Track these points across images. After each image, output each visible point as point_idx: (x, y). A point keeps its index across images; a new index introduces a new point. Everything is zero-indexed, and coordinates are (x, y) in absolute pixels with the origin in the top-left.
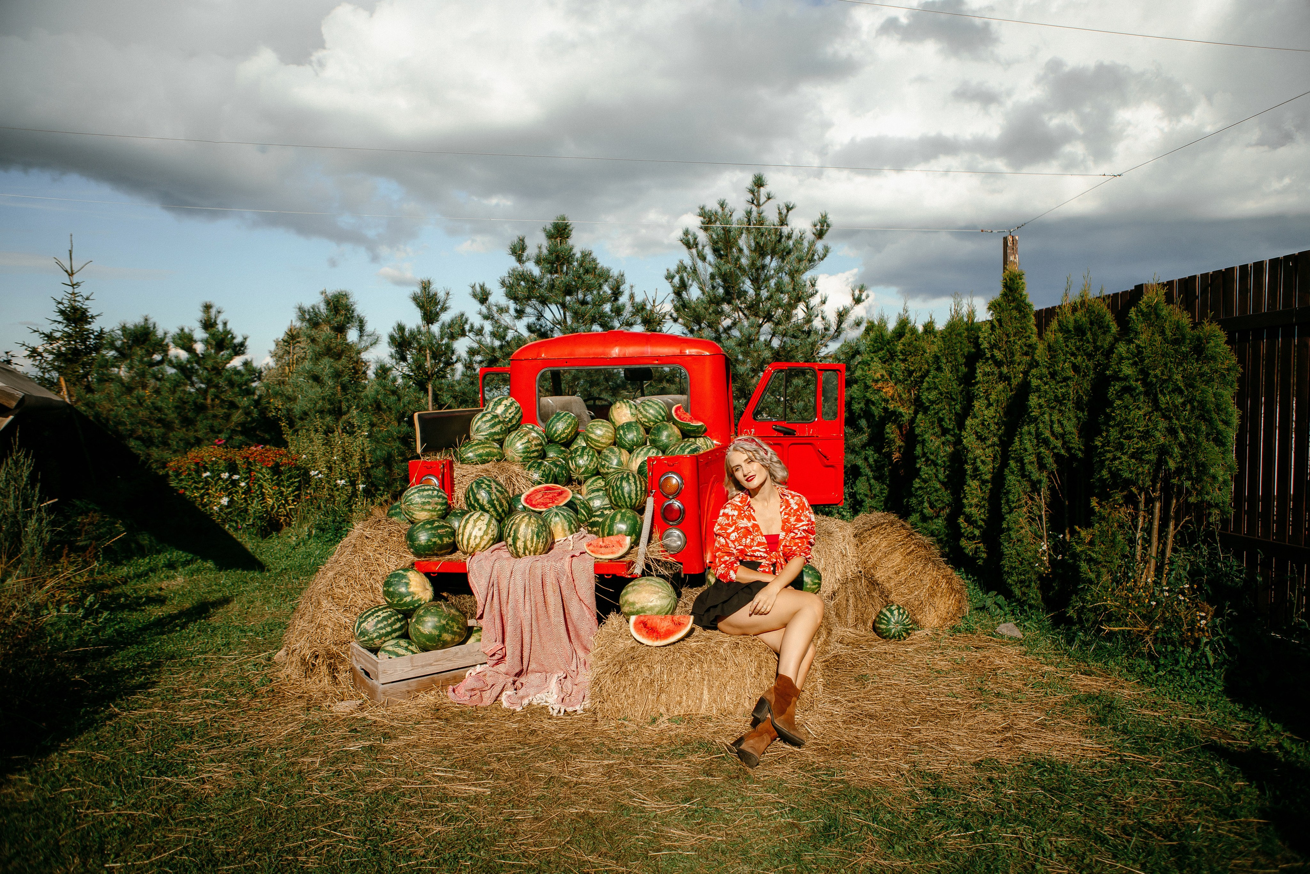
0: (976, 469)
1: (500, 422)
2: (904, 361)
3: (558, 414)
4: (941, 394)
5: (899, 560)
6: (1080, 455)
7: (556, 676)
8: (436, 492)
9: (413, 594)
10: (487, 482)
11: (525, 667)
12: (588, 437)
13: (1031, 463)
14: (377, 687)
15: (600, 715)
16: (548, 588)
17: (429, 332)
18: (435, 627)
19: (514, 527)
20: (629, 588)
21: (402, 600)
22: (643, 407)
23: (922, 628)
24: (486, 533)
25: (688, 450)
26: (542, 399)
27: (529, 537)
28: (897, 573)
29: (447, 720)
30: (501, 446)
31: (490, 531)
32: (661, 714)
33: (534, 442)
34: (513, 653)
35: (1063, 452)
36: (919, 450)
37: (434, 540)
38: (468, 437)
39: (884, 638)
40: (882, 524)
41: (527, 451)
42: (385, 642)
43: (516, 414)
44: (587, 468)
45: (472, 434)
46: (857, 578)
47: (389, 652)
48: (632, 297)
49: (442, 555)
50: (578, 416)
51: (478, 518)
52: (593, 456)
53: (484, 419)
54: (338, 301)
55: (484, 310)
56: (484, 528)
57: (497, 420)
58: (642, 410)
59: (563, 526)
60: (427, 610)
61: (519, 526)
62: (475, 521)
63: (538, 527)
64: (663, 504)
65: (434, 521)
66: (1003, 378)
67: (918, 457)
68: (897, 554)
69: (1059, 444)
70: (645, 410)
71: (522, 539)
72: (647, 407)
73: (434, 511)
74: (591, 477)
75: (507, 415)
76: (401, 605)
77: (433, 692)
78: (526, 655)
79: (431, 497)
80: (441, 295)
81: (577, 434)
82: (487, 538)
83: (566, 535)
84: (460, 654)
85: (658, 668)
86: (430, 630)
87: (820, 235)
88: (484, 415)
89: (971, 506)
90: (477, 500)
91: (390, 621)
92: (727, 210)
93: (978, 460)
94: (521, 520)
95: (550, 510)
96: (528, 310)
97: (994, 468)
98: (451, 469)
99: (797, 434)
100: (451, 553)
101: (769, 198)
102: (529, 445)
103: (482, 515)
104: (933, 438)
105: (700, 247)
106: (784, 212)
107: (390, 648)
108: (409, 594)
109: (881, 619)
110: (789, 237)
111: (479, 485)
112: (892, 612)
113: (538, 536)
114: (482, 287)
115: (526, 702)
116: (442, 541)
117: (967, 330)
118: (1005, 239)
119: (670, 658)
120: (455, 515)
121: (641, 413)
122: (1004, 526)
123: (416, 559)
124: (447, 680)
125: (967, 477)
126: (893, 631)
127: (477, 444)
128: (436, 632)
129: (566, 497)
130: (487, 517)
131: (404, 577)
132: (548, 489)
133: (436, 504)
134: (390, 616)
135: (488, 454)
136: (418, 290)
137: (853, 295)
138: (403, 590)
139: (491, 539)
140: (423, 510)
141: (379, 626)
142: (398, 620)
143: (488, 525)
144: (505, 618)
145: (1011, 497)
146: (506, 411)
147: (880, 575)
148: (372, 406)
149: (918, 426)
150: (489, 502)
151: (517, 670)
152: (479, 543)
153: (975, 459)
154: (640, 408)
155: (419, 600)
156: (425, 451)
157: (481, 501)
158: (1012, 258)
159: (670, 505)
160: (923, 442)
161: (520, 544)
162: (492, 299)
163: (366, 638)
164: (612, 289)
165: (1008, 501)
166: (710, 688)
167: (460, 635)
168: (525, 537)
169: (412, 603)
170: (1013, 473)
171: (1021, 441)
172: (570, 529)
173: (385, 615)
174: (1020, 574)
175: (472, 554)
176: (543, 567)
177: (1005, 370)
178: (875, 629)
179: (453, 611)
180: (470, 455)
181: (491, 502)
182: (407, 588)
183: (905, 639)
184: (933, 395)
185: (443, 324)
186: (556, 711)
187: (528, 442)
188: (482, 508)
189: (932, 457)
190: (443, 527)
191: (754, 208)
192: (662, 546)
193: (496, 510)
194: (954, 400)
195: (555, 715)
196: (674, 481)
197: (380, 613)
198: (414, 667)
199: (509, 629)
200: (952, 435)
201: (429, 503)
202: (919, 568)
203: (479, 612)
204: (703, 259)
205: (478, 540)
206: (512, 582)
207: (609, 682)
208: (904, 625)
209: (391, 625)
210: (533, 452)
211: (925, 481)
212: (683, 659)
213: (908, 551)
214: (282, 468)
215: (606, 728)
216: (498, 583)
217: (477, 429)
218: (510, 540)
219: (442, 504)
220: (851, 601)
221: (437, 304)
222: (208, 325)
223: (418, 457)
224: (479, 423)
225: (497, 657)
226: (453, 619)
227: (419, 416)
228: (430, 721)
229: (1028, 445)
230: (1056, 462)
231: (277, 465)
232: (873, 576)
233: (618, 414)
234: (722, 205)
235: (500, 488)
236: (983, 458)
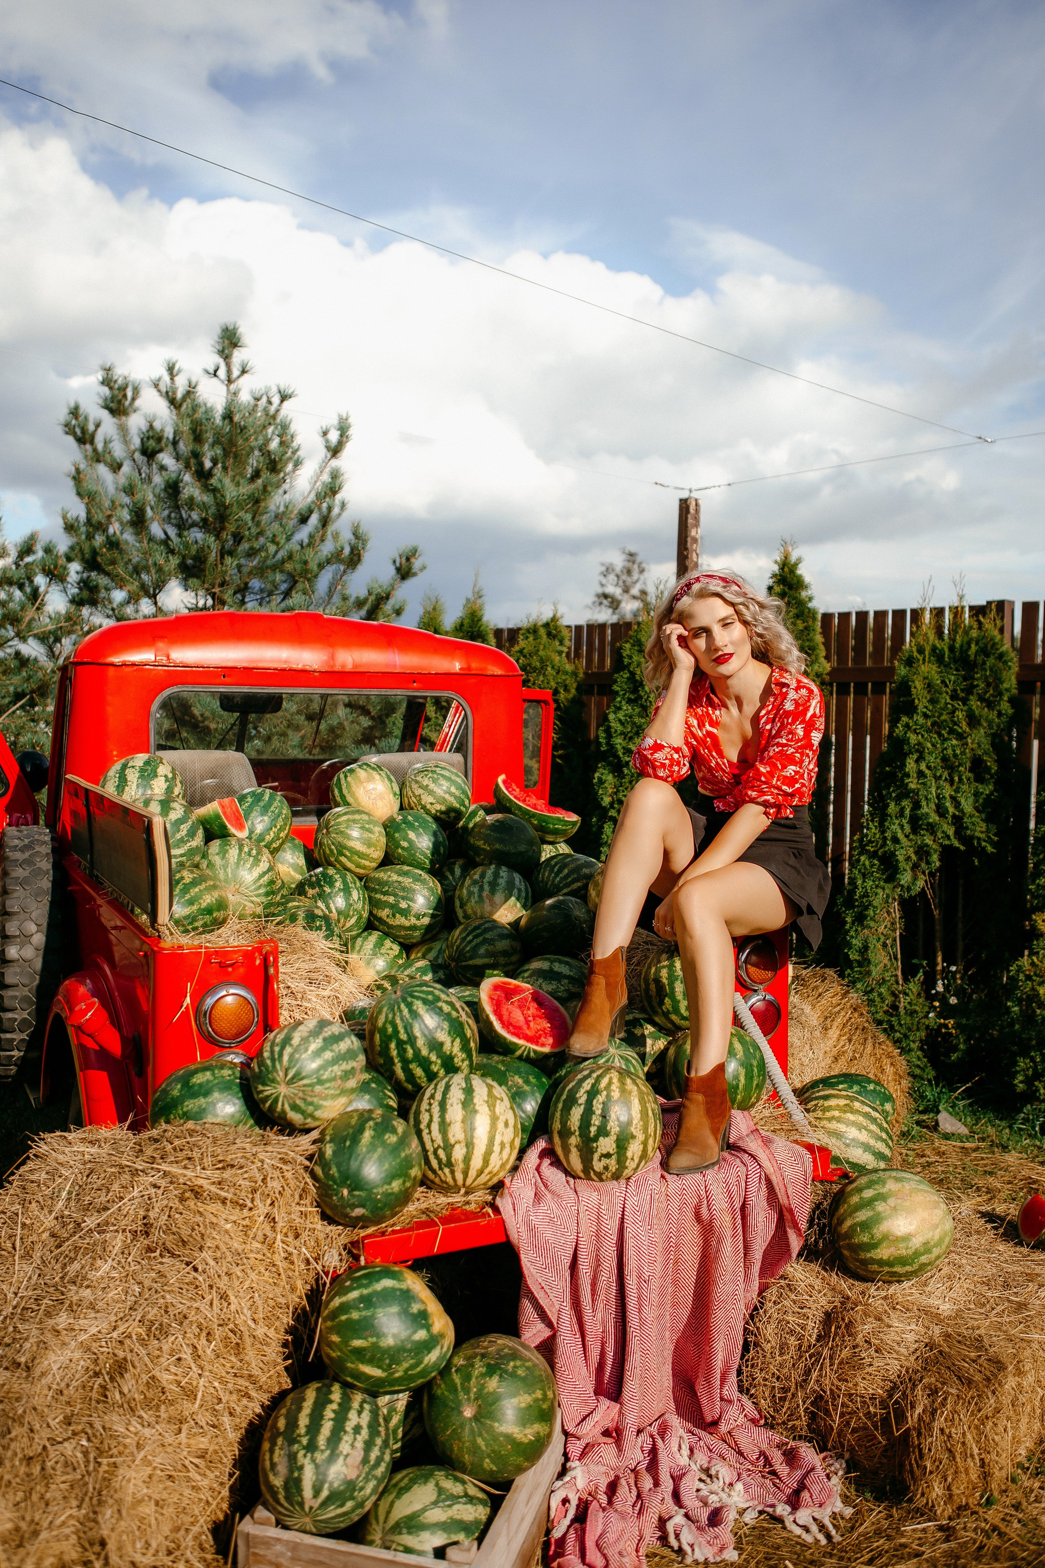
6: (989, 849)
9: (440, 1338)
21: (419, 1362)
22: (434, 780)
24: (516, 1130)
47: (444, 1528)
51: (491, 1096)
56: (511, 1118)
58: (432, 786)
62: (491, 1106)
70: (441, 787)
72: (443, 782)
79: (354, 1054)
87: (335, 450)
98: (277, 965)
101: (244, 372)
105: (99, 443)
108: (435, 1341)
118: (684, 502)
121: (431, 792)
131: (409, 1296)
137: (396, 565)
138: (421, 1334)
143: (513, 1109)
152: (508, 1160)
154: (427, 782)
173: (366, 1417)
197: (353, 1417)
204: (117, 467)
205: (506, 1153)
230: (940, 858)
233: (367, 793)
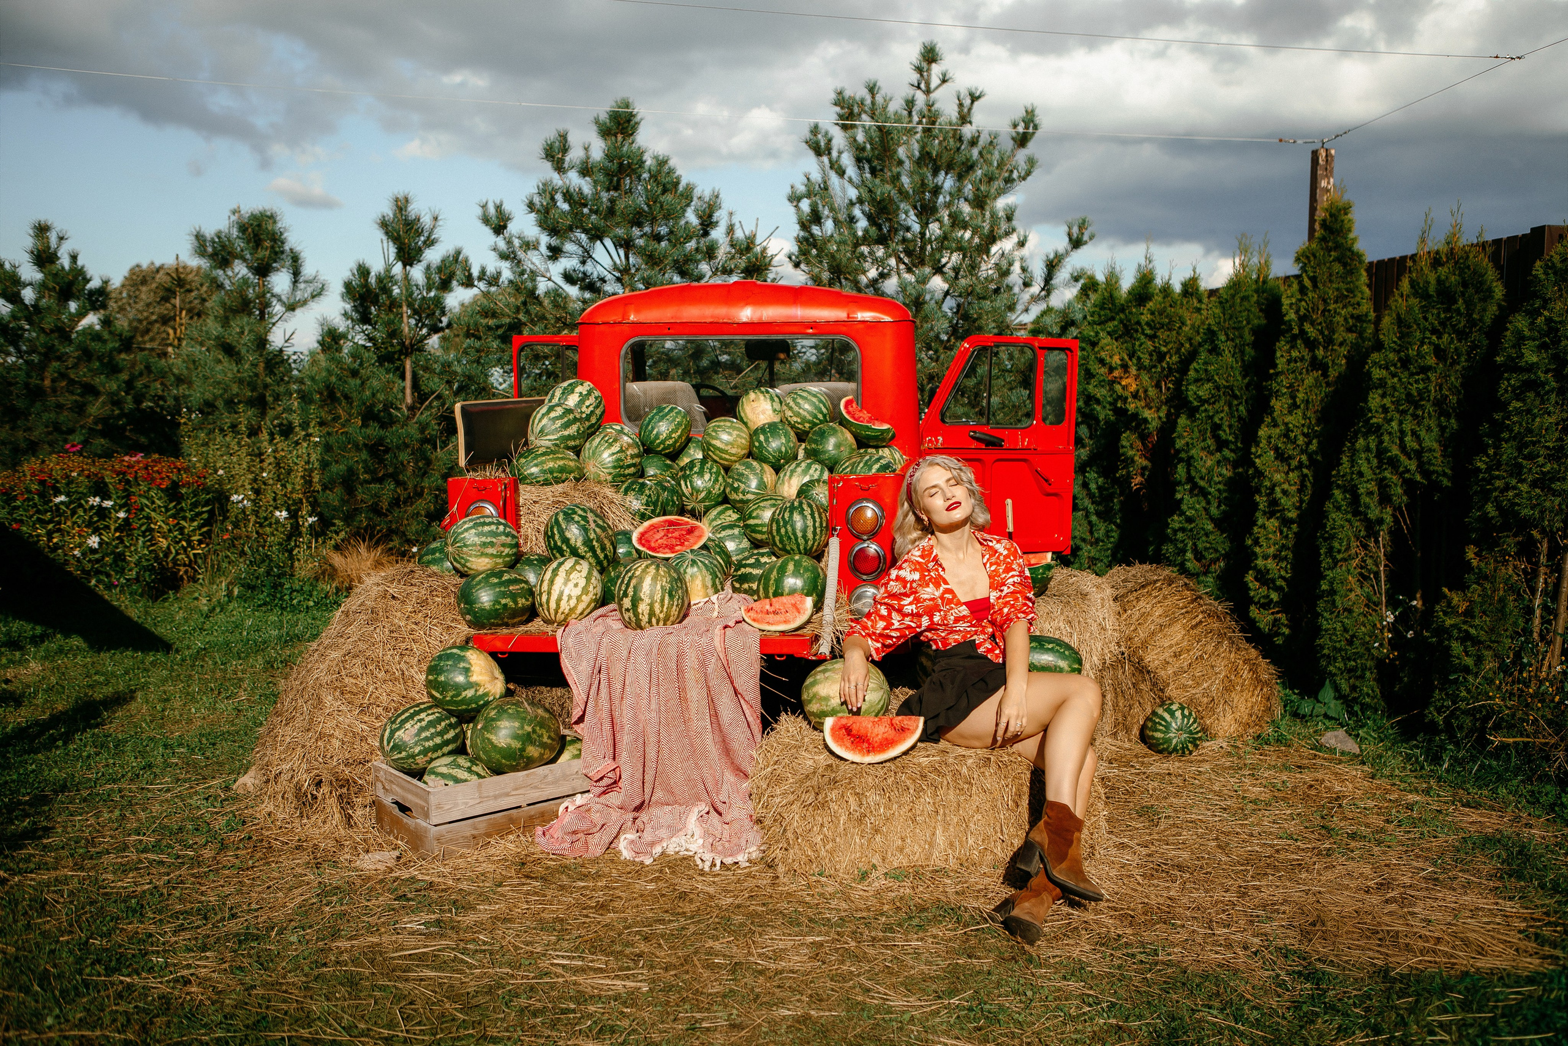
0: (1274, 503)
1: (575, 420)
2: (1152, 337)
3: (661, 410)
4: (1218, 388)
5: (1180, 636)
6: (1446, 482)
7: (696, 810)
8: (501, 528)
9: (475, 685)
10: (580, 512)
11: (647, 797)
12: (709, 444)
13: (1370, 494)
14: (426, 830)
15: (781, 869)
16: (687, 675)
17: (407, 277)
18: (516, 737)
19: (634, 582)
20: (818, 675)
21: (459, 695)
22: (794, 400)
23: (1214, 737)
24: (585, 591)
25: (876, 467)
26: (628, 384)
27: (658, 597)
28: (1176, 655)
29: (544, 879)
30: (578, 454)
31: (591, 588)
32: (874, 867)
33: (630, 452)
34: (632, 776)
35: (1418, 478)
36: (1181, 471)
37: (503, 601)
38: (526, 443)
39: (1160, 752)
40: (1156, 582)
41: (619, 465)
42: (432, 760)
43: (597, 407)
44: (710, 492)
45: (531, 438)
46: (1120, 661)
47: (443, 776)
48: (731, 230)
49: (514, 626)
50: (688, 412)
51: (573, 568)
52: (718, 474)
53: (553, 415)
54: (259, 226)
55: (502, 245)
56: (582, 583)
57: (571, 417)
58: (792, 404)
59: (703, 580)
60: (501, 711)
61: (641, 580)
62: (568, 573)
63: (671, 582)
64: (852, 548)
65: (499, 574)
66: (1317, 365)
67: (1179, 483)
68: (1178, 627)
69: (1413, 465)
70: (798, 404)
71: (648, 601)
72: (800, 401)
73: (500, 556)
74: (714, 506)
75: (584, 409)
76: (458, 703)
77: (511, 837)
78: (649, 778)
79: (495, 534)
80: (426, 221)
81: (689, 440)
82: (586, 599)
83: (707, 595)
84: (550, 778)
85: (872, 797)
86: (509, 740)
87: (1022, 140)
88: (551, 409)
89: (1265, 557)
90: (566, 541)
91: (439, 728)
92: (879, 99)
93: (1278, 489)
94: (644, 571)
95: (682, 556)
96: (569, 247)
97: (1301, 501)
98: (516, 490)
99: (1005, 444)
100: (529, 620)
101: (944, 81)
102: (622, 456)
103: (576, 563)
104: (1203, 454)
105: (834, 154)
106: (967, 102)
107: (444, 770)
108: (470, 685)
109: (1155, 723)
110: (973, 142)
111: (568, 517)
112: (1172, 714)
113: (671, 596)
114: (499, 208)
115: (658, 850)
116: (516, 603)
117: (1257, 291)
118: (1315, 154)
119: (890, 781)
120: (529, 562)
121: (791, 408)
122: (1325, 587)
123: (473, 632)
124: (531, 818)
125: (1258, 514)
126: (1174, 741)
127: (544, 454)
128: (516, 745)
129: (700, 537)
130: (584, 566)
131: (462, 659)
132: (671, 523)
133: (503, 545)
134: (439, 721)
135: (562, 470)
136: (388, 211)
137: (1070, 235)
138: (460, 679)
139: (592, 601)
140: (483, 554)
141: (424, 735)
142: (451, 726)
143: (588, 578)
144: (617, 721)
145: (1336, 545)
146: (581, 402)
147: (1152, 658)
148: (321, 394)
149: (1180, 437)
150: (585, 544)
151: (638, 802)
152: (575, 607)
153: (1272, 489)
154: (789, 401)
155: (486, 694)
156: (472, 464)
157: (572, 542)
158: (1324, 184)
159: (862, 550)
160: (1189, 462)
161: (643, 608)
162: (513, 228)
163: (404, 754)
164: (700, 217)
165: (1331, 549)
166: (946, 825)
167: (552, 749)
168: (652, 597)
169: (475, 699)
170: (1338, 508)
171: (1353, 462)
172: (714, 585)
173: (431, 718)
174: (1349, 659)
175: (564, 623)
176: (680, 644)
177: (1320, 353)
178: (1144, 738)
179: (540, 711)
180: (534, 470)
181: (588, 542)
182: (467, 676)
183: (1191, 753)
184: (1205, 390)
185: (428, 268)
186: (708, 864)
187: (621, 451)
188: (574, 552)
189: (1202, 483)
190: (516, 581)
191: (920, 97)
192: (851, 612)
193: (595, 555)
194: (1235, 397)
195: (707, 869)
196: (869, 514)
197: (423, 715)
198: (482, 799)
199: (625, 739)
200: (1232, 451)
201: (492, 544)
202: (1210, 648)
203: (576, 713)
204: (841, 173)
205: (573, 602)
206: (631, 667)
207: (797, 817)
208: (1191, 733)
209: (440, 734)
210: (629, 466)
211: (1190, 520)
212: (908, 782)
213: (1194, 622)
214: (184, 491)
215: (793, 887)
216: (608, 669)
217: (541, 431)
218: (627, 603)
219: (511, 546)
220: (1109, 697)
221: (419, 233)
222: (44, 258)
223: (461, 472)
224: (545, 421)
225: (606, 781)
226: (542, 724)
227: (463, 408)
228: (516, 881)
229: (1365, 468)
230: (1406, 493)
231: (175, 485)
232: (1141, 659)
233: (753, 409)
234: (872, 89)
235: (600, 522)
236: (1286, 486)
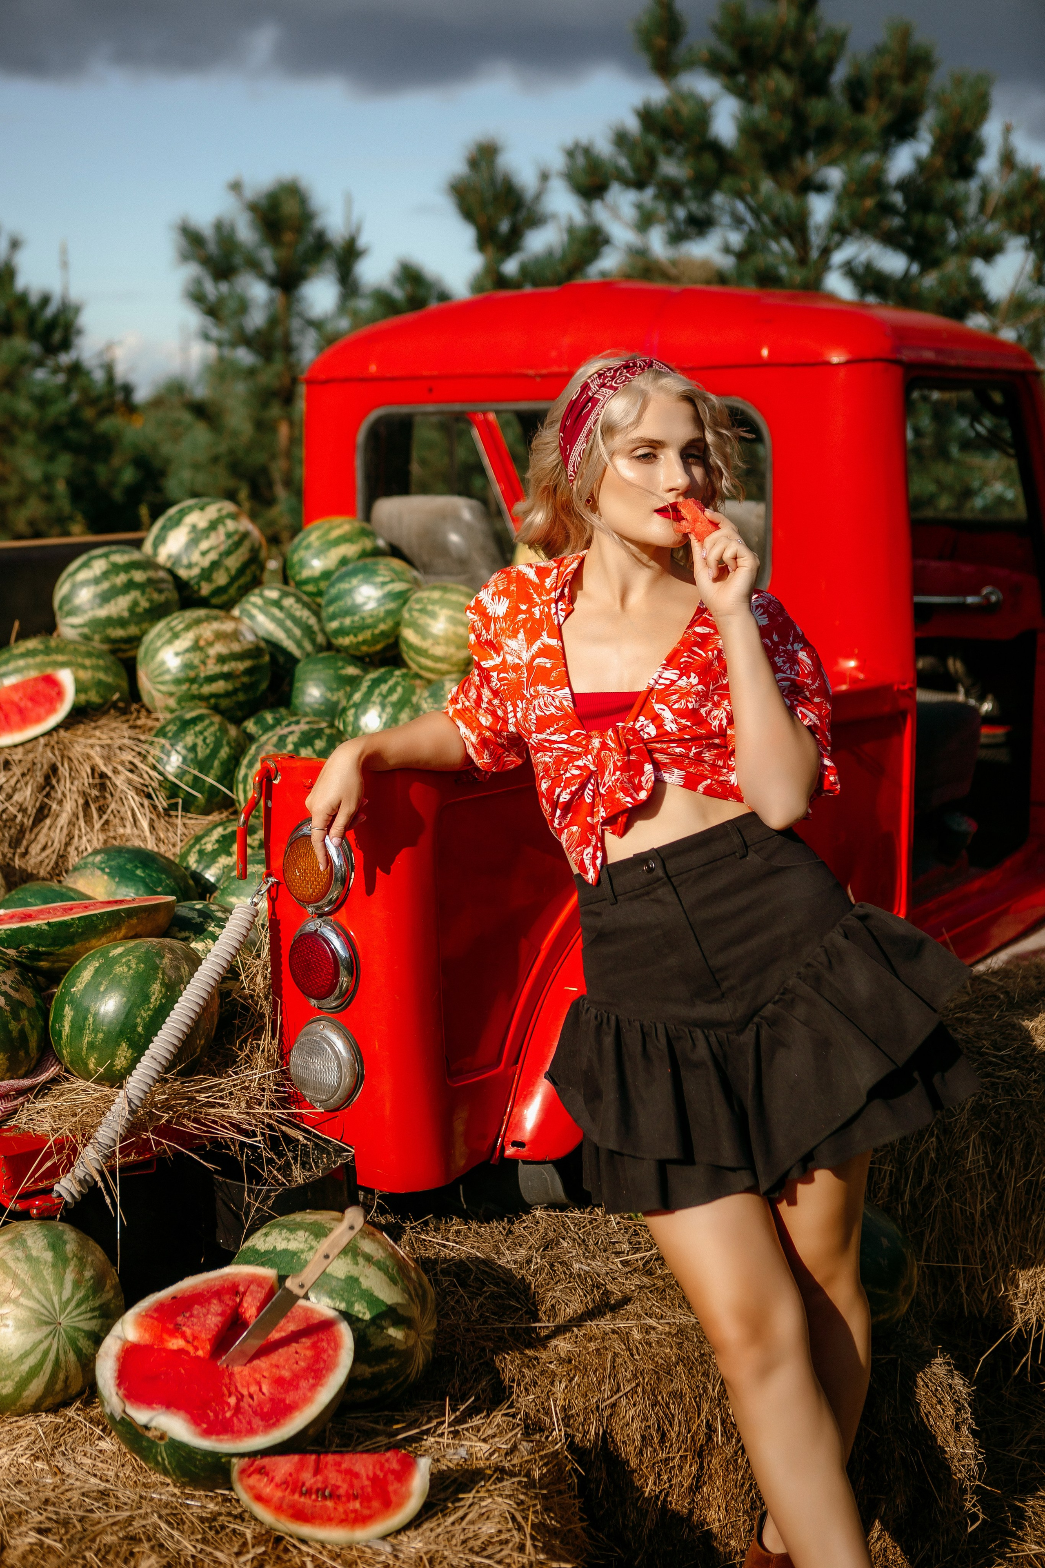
1: (130, 585)
41: (187, 675)
43: (228, 553)
45: (57, 620)
57: (121, 579)
80: (530, 182)
102: (195, 658)
146: (193, 546)
159: (322, 938)
187: (196, 647)
